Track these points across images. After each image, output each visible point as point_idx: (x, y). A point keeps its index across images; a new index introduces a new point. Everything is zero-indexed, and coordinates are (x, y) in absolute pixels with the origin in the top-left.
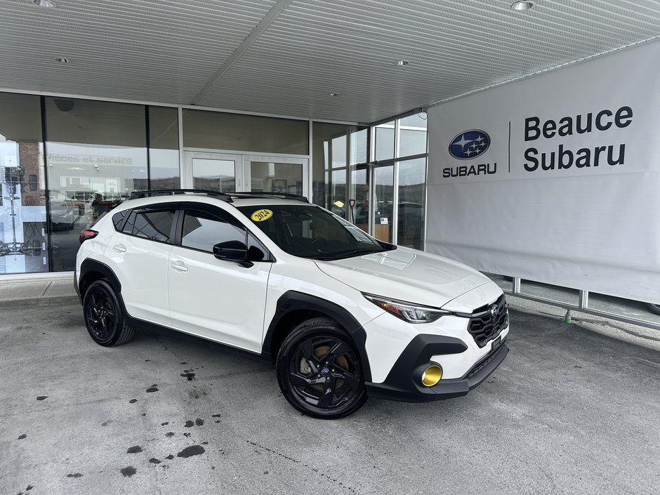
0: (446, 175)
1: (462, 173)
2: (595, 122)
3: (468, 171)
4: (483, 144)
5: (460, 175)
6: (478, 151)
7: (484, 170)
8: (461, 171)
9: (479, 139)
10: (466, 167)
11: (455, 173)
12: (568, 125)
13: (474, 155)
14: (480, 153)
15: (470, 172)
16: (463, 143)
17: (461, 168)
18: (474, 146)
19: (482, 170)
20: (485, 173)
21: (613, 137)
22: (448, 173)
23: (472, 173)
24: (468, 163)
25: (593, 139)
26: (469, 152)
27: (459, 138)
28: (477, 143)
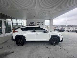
2: (41, 23)
12: (39, 23)
21: (42, 24)
24: (32, 24)
25: (41, 24)
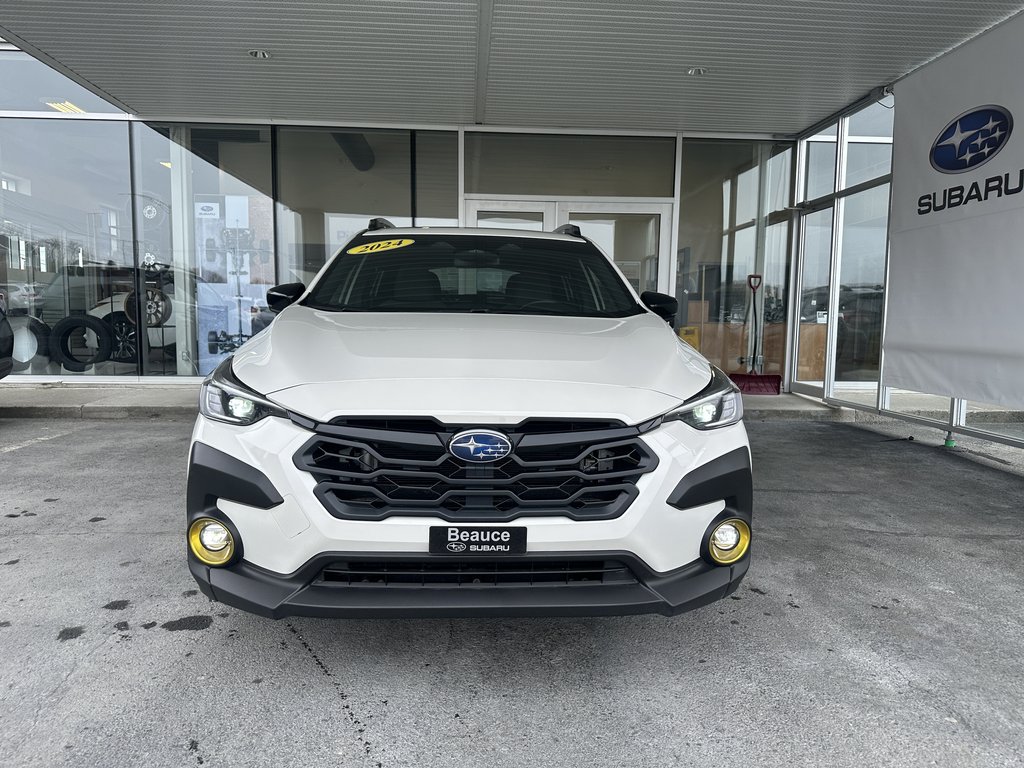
0: (923, 209)
1: (953, 201)
3: (965, 195)
4: (998, 134)
5: (950, 206)
6: (986, 150)
7: (998, 188)
8: (951, 197)
9: (991, 125)
10: (961, 189)
11: (939, 203)
13: (979, 159)
14: (990, 153)
15: (970, 197)
16: (957, 139)
17: (951, 190)
18: (979, 141)
19: (993, 188)
20: (1000, 195)
22: (927, 205)
23: (974, 197)
24: (965, 179)
26: (968, 157)
27: (949, 132)
28: (986, 133)
